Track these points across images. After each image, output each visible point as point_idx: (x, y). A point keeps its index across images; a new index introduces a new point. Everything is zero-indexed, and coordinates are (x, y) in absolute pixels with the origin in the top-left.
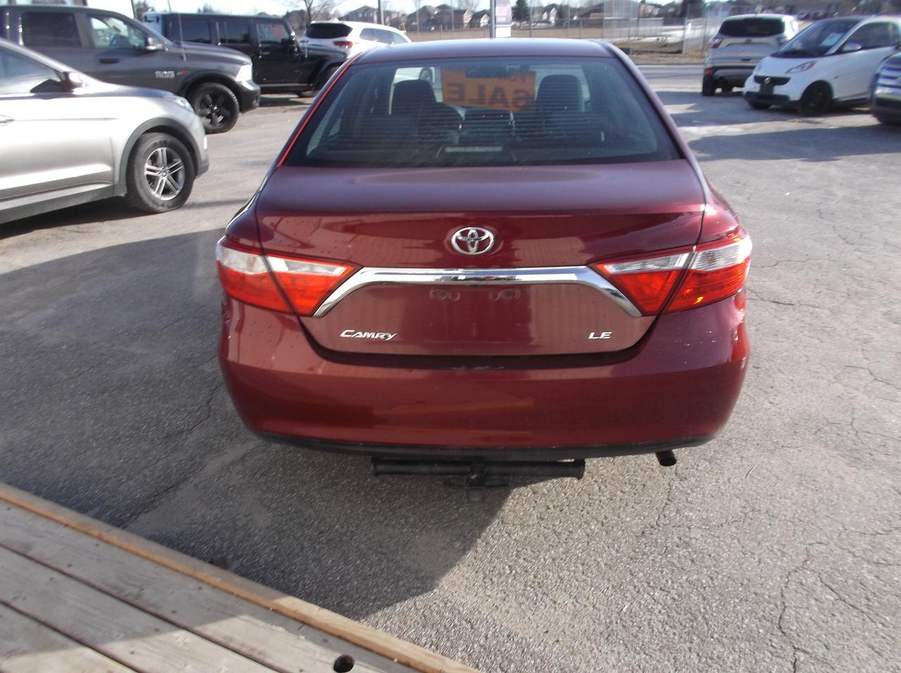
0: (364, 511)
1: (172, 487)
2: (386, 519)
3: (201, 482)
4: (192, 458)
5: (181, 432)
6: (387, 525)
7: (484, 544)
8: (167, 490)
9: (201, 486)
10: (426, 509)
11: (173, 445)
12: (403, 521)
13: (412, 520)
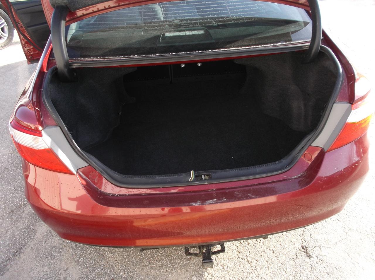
0: (136, 258)
1: (17, 252)
2: (149, 263)
3: (34, 246)
4: (28, 227)
5: (19, 207)
6: (151, 268)
7: (210, 276)
8: (14, 254)
9: (35, 248)
10: (172, 253)
11: (15, 218)
12: (160, 263)
13: (165, 262)
